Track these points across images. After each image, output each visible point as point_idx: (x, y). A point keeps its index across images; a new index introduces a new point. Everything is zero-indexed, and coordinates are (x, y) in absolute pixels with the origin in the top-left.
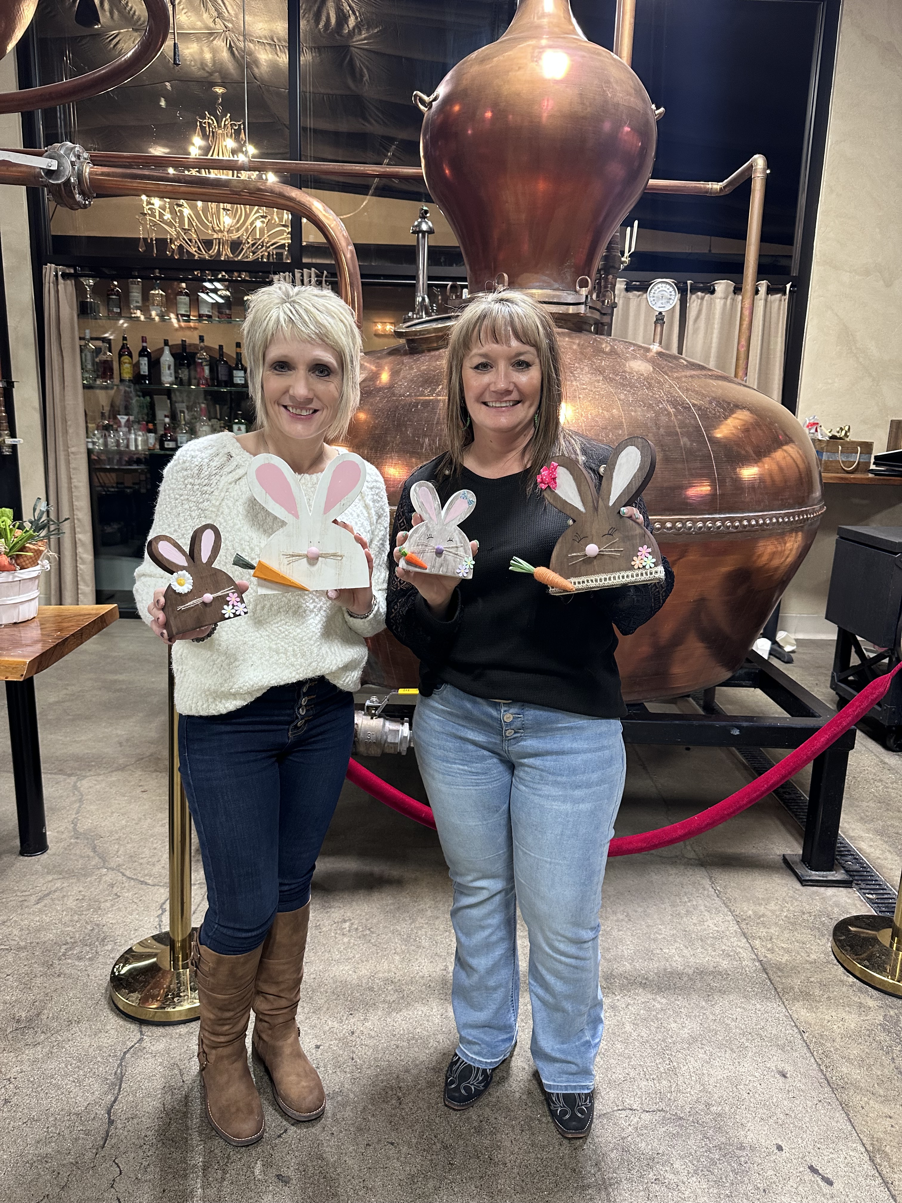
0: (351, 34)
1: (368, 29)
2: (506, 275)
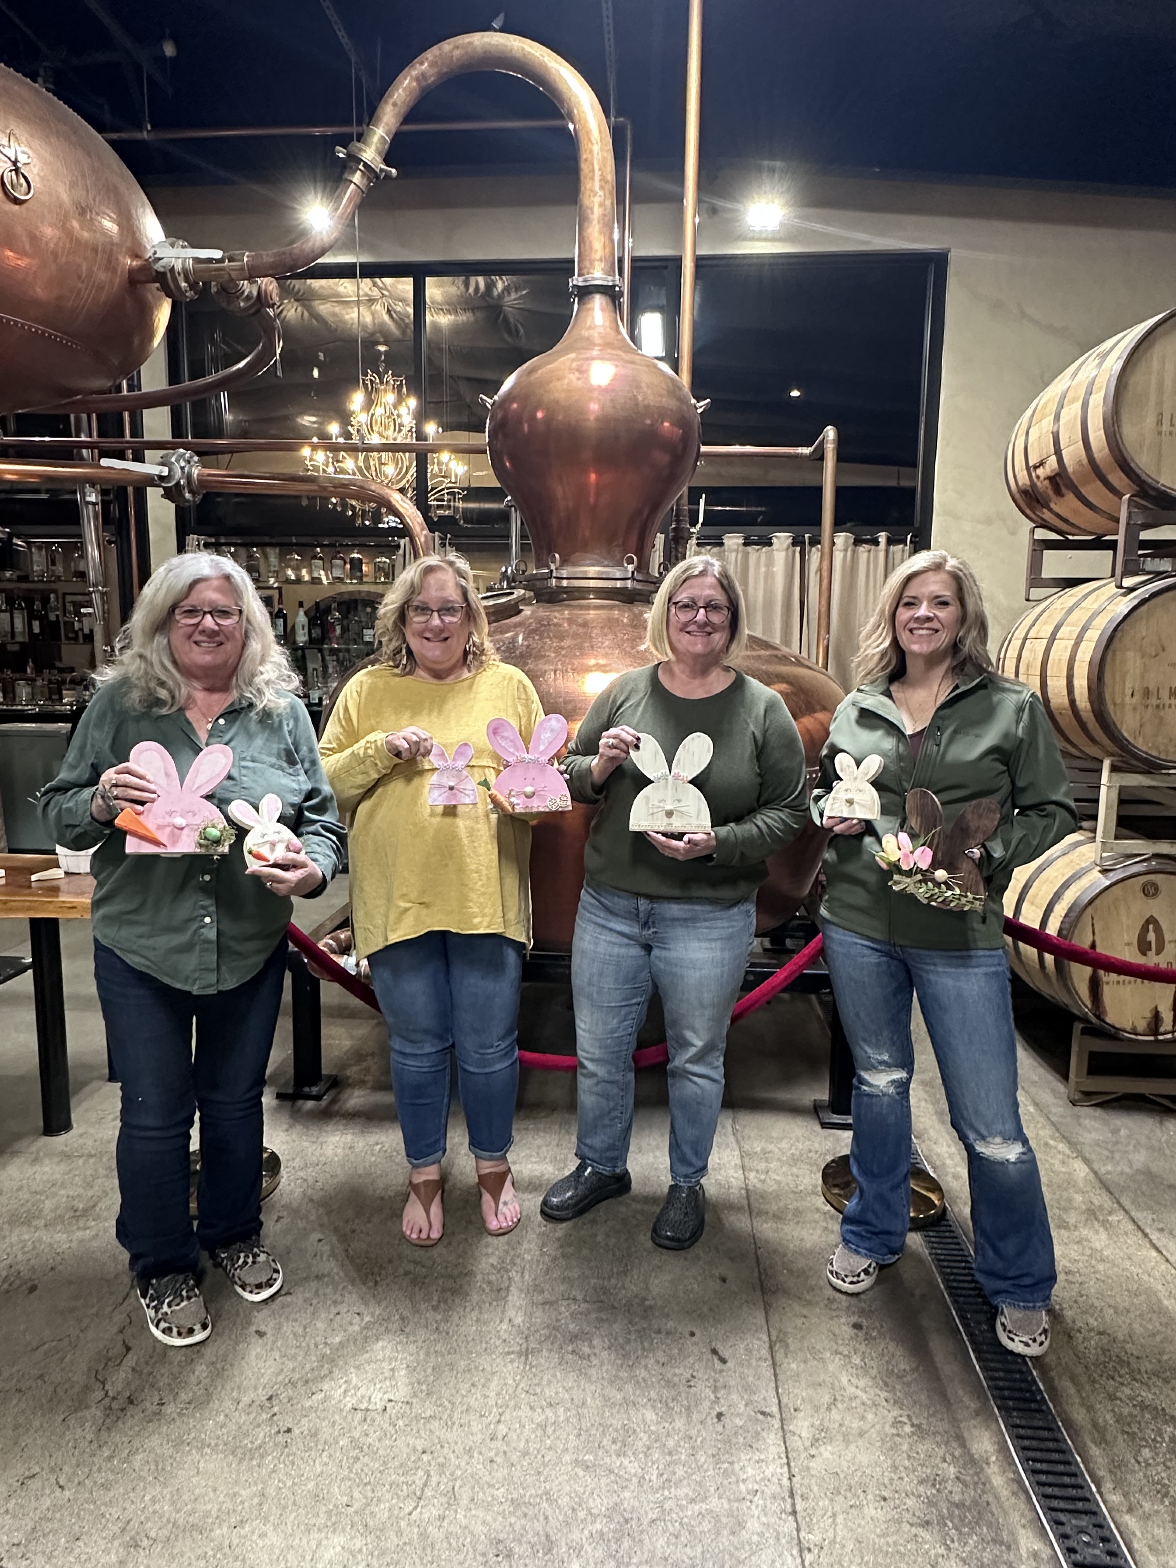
0: (501, 296)
1: (516, 291)
2: (557, 556)
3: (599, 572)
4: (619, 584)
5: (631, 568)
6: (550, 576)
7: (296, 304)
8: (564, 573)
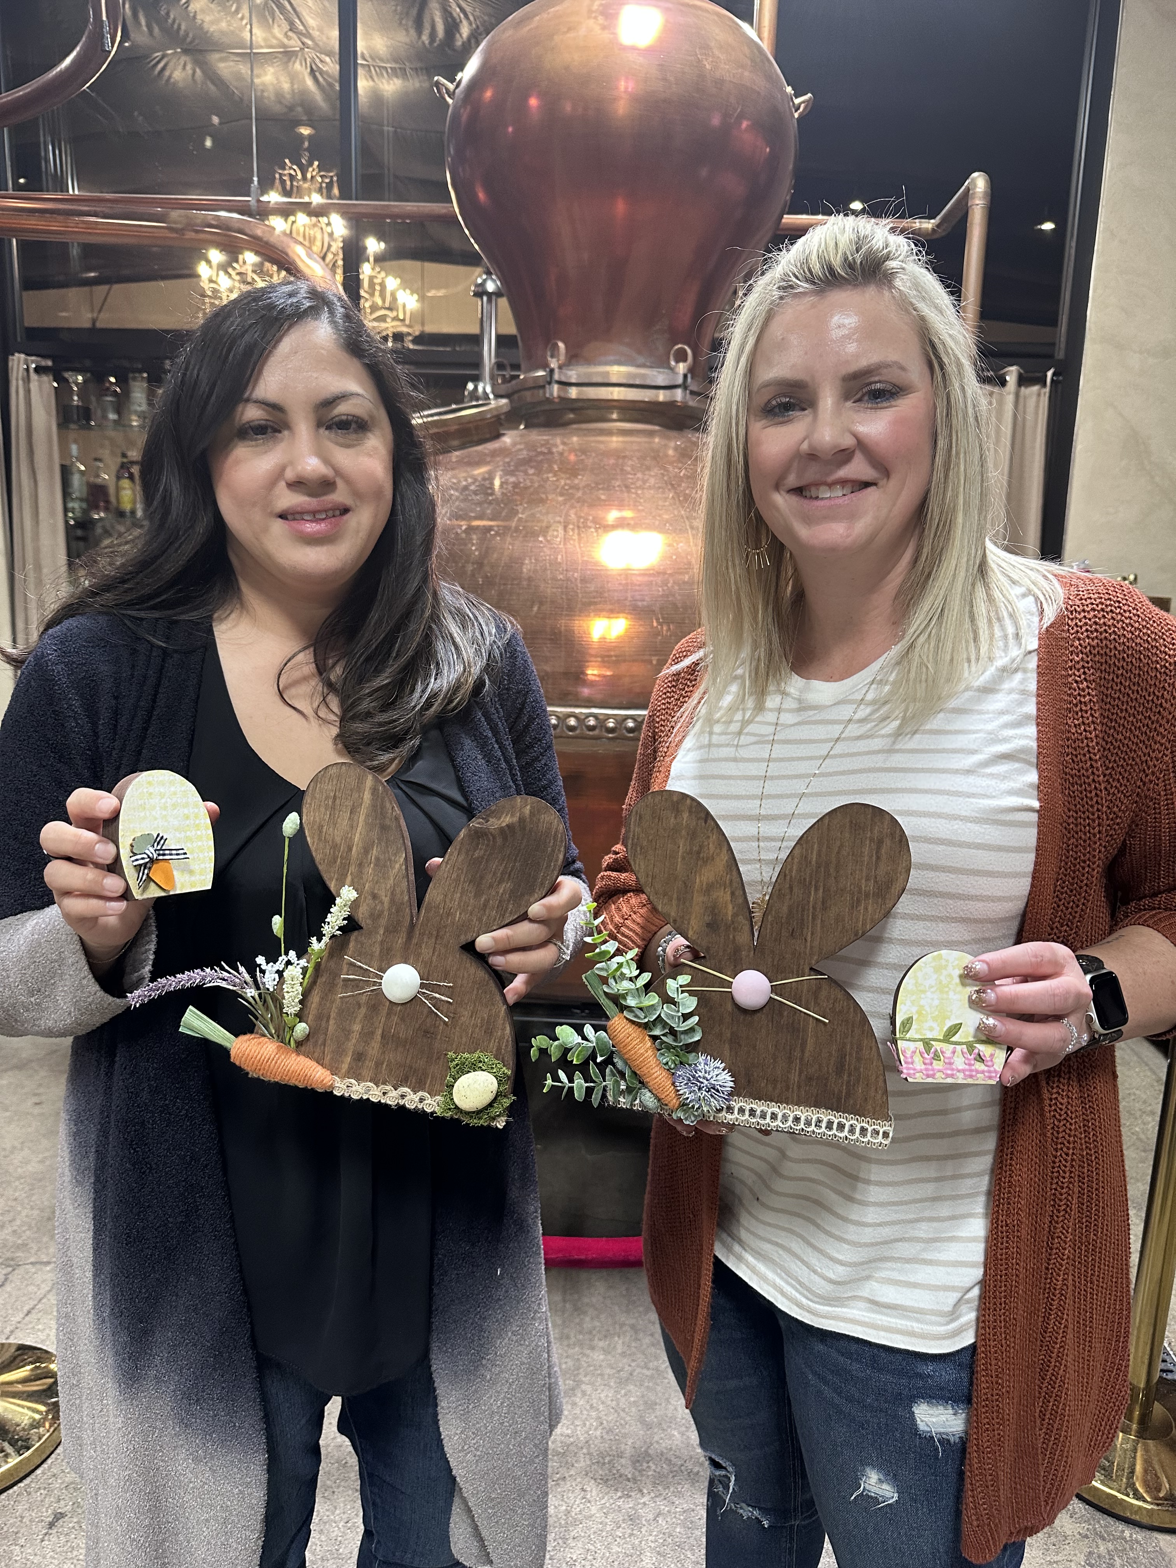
0: (467, 46)
2: (561, 345)
3: (629, 375)
4: (662, 396)
5: (682, 368)
6: (549, 380)
7: (184, 58)
8: (573, 375)
